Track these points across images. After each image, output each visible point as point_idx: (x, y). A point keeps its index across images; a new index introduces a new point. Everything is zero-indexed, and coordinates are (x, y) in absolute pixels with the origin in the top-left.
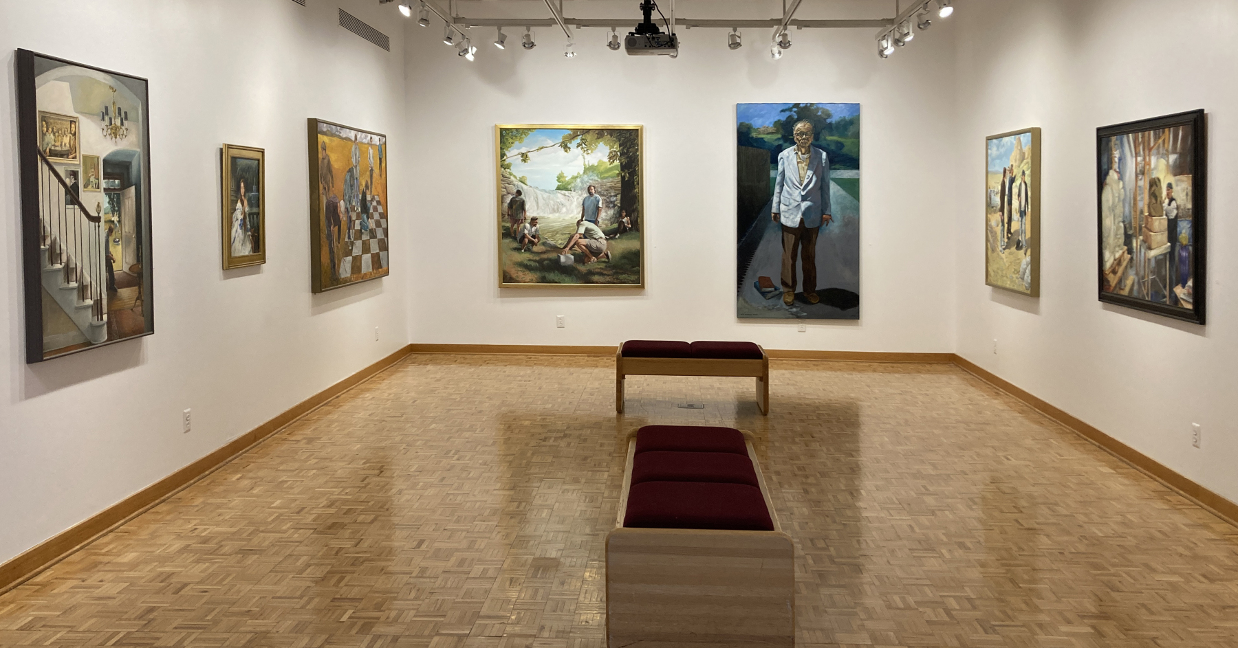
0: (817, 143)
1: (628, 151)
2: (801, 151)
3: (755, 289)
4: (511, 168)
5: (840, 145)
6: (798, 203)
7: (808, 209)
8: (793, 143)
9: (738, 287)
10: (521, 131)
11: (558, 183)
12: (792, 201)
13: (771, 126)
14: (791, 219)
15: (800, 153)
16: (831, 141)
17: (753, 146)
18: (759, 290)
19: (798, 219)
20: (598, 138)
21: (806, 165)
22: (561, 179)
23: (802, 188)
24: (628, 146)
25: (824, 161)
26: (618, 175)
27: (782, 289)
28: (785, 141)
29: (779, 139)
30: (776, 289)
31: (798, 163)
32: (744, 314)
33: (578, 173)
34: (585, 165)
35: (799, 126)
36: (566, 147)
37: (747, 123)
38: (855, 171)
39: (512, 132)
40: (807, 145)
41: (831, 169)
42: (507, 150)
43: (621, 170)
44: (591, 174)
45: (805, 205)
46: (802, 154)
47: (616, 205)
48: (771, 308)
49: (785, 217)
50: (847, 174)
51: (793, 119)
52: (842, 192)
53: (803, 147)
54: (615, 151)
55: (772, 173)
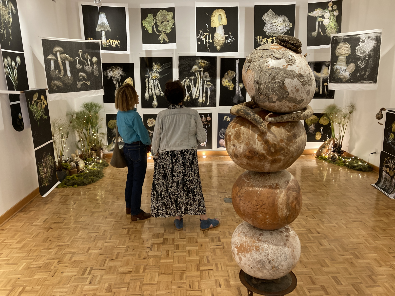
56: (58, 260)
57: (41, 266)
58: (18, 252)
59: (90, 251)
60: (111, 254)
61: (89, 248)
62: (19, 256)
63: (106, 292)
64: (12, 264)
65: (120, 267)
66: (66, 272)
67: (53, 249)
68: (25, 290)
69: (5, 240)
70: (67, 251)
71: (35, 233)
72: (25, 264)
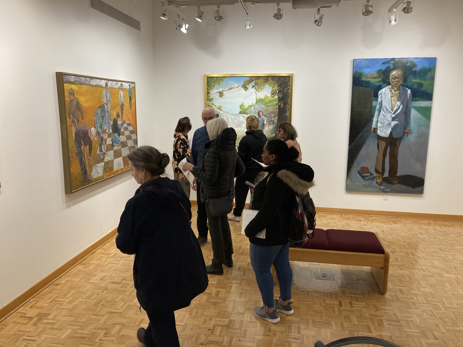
0: (405, 84)
1: (283, 89)
2: (394, 89)
3: (358, 174)
4: (213, 101)
5: (420, 85)
6: (389, 122)
7: (396, 126)
8: (389, 84)
9: (348, 173)
10: (219, 78)
11: (240, 110)
12: (385, 121)
13: (376, 73)
14: (384, 132)
15: (393, 91)
16: (414, 82)
17: (362, 86)
18: (361, 175)
19: (389, 132)
20: (265, 82)
21: (396, 98)
22: (243, 107)
23: (393, 112)
24: (283, 87)
25: (408, 96)
26: (276, 104)
27: (375, 174)
28: (384, 83)
29: (380, 81)
30: (371, 175)
31: (391, 97)
32: (350, 189)
33: (253, 104)
34: (257, 99)
35: (394, 73)
36: (245, 88)
37: (359, 71)
38: (429, 102)
39: (214, 79)
40: (398, 85)
41: (413, 100)
42: (211, 90)
43: (279, 102)
44: (260, 104)
45: (393, 123)
46: (395, 91)
47: (275, 123)
48: (367, 185)
49: (380, 130)
50: (423, 104)
51: (390, 68)
52: (419, 115)
53: (395, 86)
54: (275, 90)
55: (374, 103)
57: (86, 336)
58: (67, 314)
62: (66, 320)
70: (117, 321)
72: (70, 330)
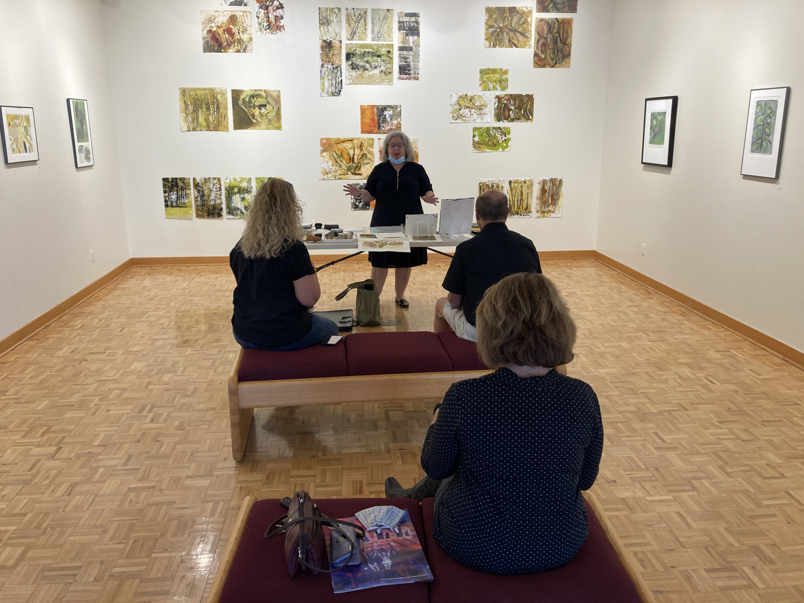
56: (100, 397)
57: (73, 403)
58: (34, 388)
59: (150, 387)
60: (184, 389)
61: (149, 384)
62: (37, 394)
63: (176, 430)
64: (25, 402)
65: (199, 403)
66: (113, 410)
67: (92, 384)
68: (52, 429)
69: (10, 375)
70: (113, 387)
71: (59, 366)
72: (47, 401)
